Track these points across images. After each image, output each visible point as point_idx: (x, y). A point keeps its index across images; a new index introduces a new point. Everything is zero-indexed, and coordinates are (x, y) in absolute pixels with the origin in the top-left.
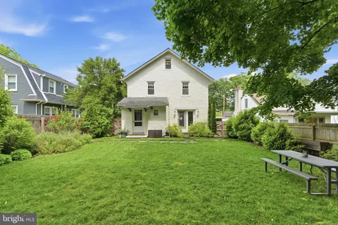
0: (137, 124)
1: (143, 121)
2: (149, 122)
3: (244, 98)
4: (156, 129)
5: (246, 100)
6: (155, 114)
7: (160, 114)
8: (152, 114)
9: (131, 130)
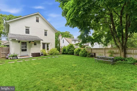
0: (23, 50)
1: (28, 48)
2: (31, 48)
3: (62, 39)
4: (35, 52)
5: (63, 40)
6: (35, 45)
7: (37, 44)
8: (33, 45)
9: (20, 54)
